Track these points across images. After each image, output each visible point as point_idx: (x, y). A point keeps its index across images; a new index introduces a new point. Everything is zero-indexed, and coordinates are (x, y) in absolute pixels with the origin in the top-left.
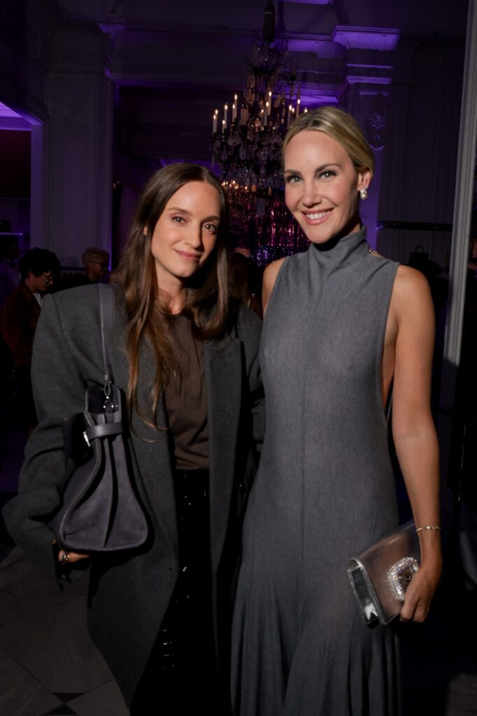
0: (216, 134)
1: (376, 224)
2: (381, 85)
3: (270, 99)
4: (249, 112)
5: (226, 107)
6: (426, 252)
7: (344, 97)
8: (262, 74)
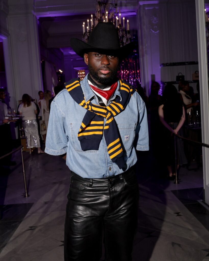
0: (85, 33)
1: (159, 65)
2: (154, 4)
3: (107, 15)
4: (98, 21)
5: (88, 21)
6: (183, 75)
7: (138, 11)
8: (103, 4)
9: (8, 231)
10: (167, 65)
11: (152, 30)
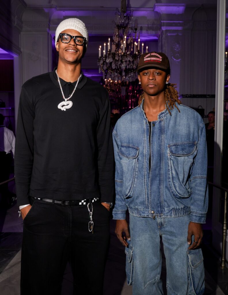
0: (100, 57)
2: (178, 30)
4: (116, 46)
5: (105, 44)
6: (203, 108)
7: (160, 36)
8: (121, 28)
9: (5, 259)
10: (186, 97)
11: (173, 58)
